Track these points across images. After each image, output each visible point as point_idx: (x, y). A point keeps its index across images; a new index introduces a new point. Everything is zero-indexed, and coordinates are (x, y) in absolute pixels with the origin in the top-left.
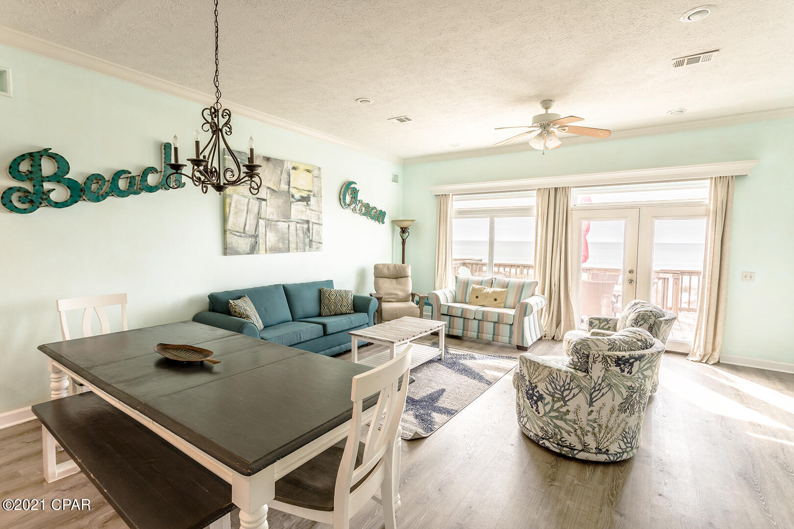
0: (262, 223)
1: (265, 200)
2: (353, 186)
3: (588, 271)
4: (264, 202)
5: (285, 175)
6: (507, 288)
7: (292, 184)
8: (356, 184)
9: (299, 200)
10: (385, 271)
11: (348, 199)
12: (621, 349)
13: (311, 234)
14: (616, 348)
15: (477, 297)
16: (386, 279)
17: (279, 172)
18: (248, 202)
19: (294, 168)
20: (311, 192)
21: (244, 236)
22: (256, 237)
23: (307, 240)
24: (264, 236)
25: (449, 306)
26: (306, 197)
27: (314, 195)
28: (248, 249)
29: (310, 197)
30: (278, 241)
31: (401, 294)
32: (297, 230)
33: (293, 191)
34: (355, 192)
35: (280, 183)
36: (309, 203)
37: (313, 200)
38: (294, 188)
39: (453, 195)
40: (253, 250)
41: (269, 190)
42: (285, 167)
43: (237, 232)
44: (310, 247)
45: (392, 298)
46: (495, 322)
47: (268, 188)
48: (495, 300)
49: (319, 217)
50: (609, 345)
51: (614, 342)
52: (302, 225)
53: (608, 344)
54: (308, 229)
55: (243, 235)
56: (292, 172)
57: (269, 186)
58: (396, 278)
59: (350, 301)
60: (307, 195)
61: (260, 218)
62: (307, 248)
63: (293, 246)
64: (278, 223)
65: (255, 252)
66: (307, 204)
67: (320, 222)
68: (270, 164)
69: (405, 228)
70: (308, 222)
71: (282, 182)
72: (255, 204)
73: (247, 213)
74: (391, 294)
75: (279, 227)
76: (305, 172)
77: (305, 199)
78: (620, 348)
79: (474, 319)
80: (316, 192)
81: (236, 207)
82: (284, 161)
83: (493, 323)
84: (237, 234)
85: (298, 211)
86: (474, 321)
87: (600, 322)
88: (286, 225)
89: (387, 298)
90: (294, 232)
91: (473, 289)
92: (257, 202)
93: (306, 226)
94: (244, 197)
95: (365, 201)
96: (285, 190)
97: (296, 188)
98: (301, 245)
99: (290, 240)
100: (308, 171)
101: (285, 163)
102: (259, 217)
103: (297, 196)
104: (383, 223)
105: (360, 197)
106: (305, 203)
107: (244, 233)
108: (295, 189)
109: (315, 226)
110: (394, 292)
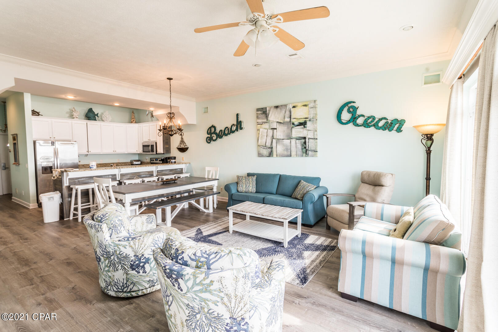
0: (274, 141)
1: (276, 129)
2: (351, 105)
4: (275, 130)
5: (288, 113)
7: (292, 117)
8: (354, 102)
9: (298, 125)
11: (346, 116)
13: (307, 146)
17: (284, 112)
18: (267, 131)
19: (294, 107)
20: (308, 118)
21: (266, 148)
22: (272, 148)
23: (304, 150)
24: (275, 148)
26: (303, 123)
27: (310, 120)
28: (268, 155)
29: (306, 122)
30: (284, 150)
32: (296, 144)
33: (293, 120)
35: (285, 118)
36: (305, 126)
37: (309, 124)
38: (294, 118)
40: (270, 155)
41: (278, 123)
42: (287, 108)
43: (262, 146)
44: (306, 154)
47: (277, 122)
49: (314, 134)
52: (300, 141)
54: (305, 143)
55: (265, 147)
56: (293, 110)
57: (278, 121)
60: (304, 121)
61: (273, 138)
62: (304, 155)
63: (293, 153)
64: (284, 140)
65: (271, 156)
66: (304, 127)
67: (316, 137)
68: (278, 109)
69: (431, 135)
70: (305, 138)
71: (285, 117)
72: (270, 132)
73: (267, 136)
75: (285, 142)
76: (303, 107)
77: (303, 124)
80: (311, 118)
81: (261, 134)
82: (287, 105)
84: (263, 147)
85: (298, 132)
88: (289, 141)
90: (296, 146)
92: (271, 131)
93: (303, 141)
94: (265, 129)
95: (367, 114)
96: (288, 121)
97: (295, 118)
98: (300, 152)
99: (291, 149)
100: (305, 106)
101: (288, 106)
102: (273, 137)
103: (296, 123)
104: (399, 131)
105: (360, 112)
106: (302, 126)
107: (265, 146)
108: (294, 119)
109: (311, 140)
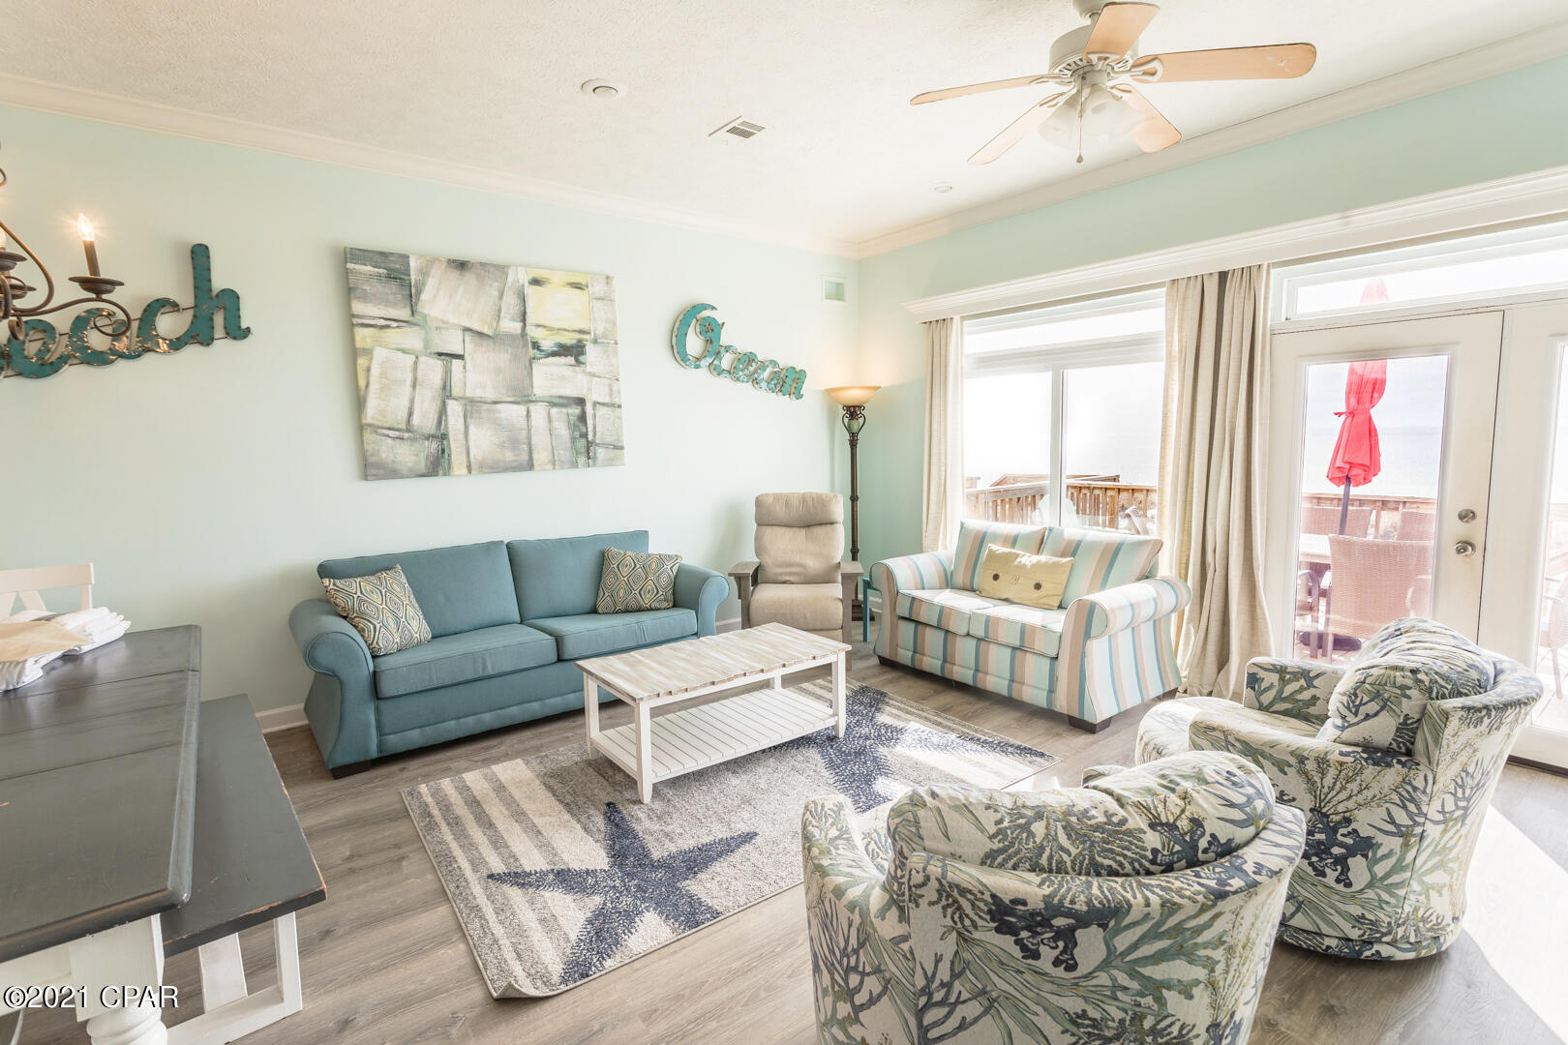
0: (454, 408)
1: (461, 357)
2: (705, 313)
3: (1401, 506)
4: (456, 363)
5: (510, 301)
6: (1073, 554)
7: (531, 319)
8: (713, 308)
9: (554, 354)
10: (780, 512)
11: (694, 344)
12: (1044, 861)
13: (590, 429)
14: (1019, 851)
15: (996, 577)
16: (782, 530)
17: (496, 293)
18: (416, 363)
19: (536, 282)
20: (588, 333)
21: (409, 438)
22: (444, 437)
23: (582, 443)
24: (461, 437)
25: (914, 599)
26: (572, 347)
27: (595, 341)
28: (422, 467)
29: (584, 346)
30: (502, 446)
31: (814, 564)
32: (550, 421)
33: (534, 333)
34: (711, 330)
35: (499, 316)
36: (582, 358)
37: (591, 353)
38: (539, 326)
39: (963, 319)
40: (436, 466)
41: (467, 333)
42: (510, 280)
43: (390, 429)
44: (589, 458)
45: (790, 574)
46: (1014, 649)
47: (466, 330)
48: (1038, 586)
49: (611, 390)
50: (992, 837)
51: (1026, 827)
52: (565, 410)
53: (992, 830)
54: (583, 418)
55: (406, 435)
56: (531, 291)
57: (467, 325)
58: (809, 526)
59: (664, 580)
60: (575, 341)
61: (450, 397)
62: (582, 459)
63: (541, 456)
64: (498, 406)
65: (441, 472)
66: (577, 360)
67: (617, 401)
68: (470, 277)
69: (854, 407)
70: (581, 402)
71: (502, 315)
72: (433, 369)
73: (414, 386)
74: (790, 565)
75: (503, 415)
76: (568, 288)
77: (573, 351)
78: (1040, 855)
79: (968, 634)
80: (599, 332)
81: (383, 375)
82: (508, 267)
83: (1010, 650)
84: (391, 433)
85: (551, 377)
86: (969, 639)
87: (1282, 679)
88: (521, 409)
89: (782, 574)
90: (548, 428)
91: (992, 555)
92: (438, 365)
93: (576, 411)
94: (404, 351)
95: (743, 347)
96: (514, 332)
97: (545, 327)
98: (564, 454)
99: (533, 442)
100: (577, 286)
101: (511, 272)
102: (446, 392)
103: (548, 344)
104: (799, 397)
105: (726, 338)
106: (571, 360)
107: (408, 430)
108: (540, 329)
109: (602, 411)
110: (797, 559)
